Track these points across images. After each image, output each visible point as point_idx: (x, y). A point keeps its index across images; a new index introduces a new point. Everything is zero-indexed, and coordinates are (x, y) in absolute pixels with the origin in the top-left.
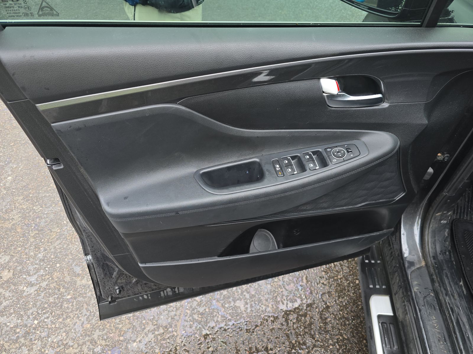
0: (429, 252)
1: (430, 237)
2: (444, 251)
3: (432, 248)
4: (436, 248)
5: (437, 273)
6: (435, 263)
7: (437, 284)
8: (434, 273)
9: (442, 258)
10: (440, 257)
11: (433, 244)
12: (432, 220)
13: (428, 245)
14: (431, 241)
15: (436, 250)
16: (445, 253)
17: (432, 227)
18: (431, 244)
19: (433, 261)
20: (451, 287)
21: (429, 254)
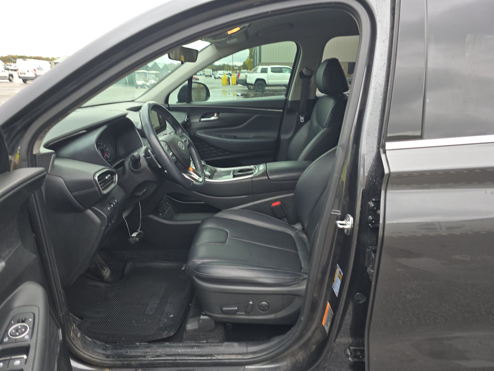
0: (101, 360)
1: (87, 353)
2: (105, 348)
3: (98, 356)
4: (99, 353)
5: (123, 359)
6: (113, 357)
7: (133, 363)
8: (122, 362)
9: (110, 351)
10: (109, 352)
11: (95, 354)
12: (74, 342)
13: (94, 358)
14: (91, 353)
15: (101, 353)
16: (106, 347)
17: (79, 346)
18: (94, 355)
19: (111, 359)
20: (138, 352)
21: (103, 360)
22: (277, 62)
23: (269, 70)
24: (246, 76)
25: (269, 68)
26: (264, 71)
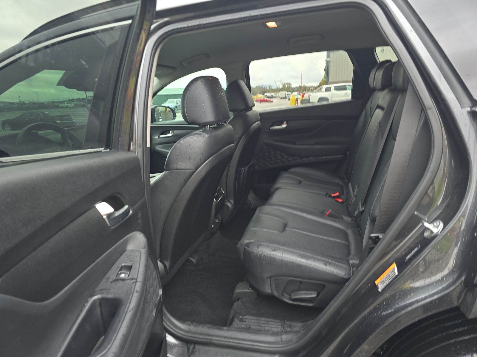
22: (340, 80)
23: (333, 88)
24: (309, 96)
25: (333, 86)
26: (328, 90)
